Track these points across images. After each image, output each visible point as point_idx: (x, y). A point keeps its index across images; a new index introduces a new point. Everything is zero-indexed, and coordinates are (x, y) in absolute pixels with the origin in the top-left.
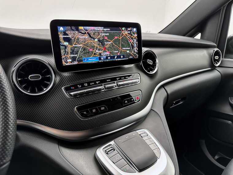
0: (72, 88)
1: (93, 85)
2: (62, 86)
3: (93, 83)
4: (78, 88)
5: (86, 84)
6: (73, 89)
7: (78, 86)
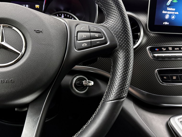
0: (156, 49)
1: (177, 50)
2: (147, 46)
3: (178, 49)
4: (162, 50)
5: (171, 48)
6: (157, 51)
7: (163, 48)
